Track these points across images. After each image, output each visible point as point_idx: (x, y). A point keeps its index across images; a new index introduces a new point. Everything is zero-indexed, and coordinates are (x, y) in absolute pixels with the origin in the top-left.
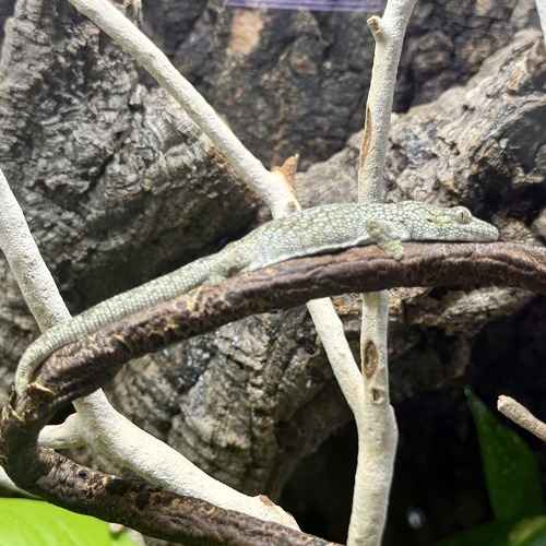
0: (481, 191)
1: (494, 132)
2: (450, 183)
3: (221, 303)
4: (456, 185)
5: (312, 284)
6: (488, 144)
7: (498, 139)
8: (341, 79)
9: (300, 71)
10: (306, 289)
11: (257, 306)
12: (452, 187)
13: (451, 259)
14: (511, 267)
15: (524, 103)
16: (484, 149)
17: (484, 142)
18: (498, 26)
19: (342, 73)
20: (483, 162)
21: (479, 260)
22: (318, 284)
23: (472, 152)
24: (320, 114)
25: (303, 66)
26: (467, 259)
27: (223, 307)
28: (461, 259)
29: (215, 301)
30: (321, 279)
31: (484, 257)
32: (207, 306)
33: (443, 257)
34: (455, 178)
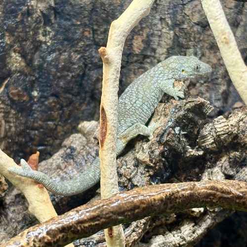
0: (167, 163)
1: (170, 124)
2: (147, 160)
3: (44, 238)
4: (151, 161)
5: (101, 218)
6: (168, 132)
7: (173, 128)
8: (46, 103)
9: (16, 98)
10: (97, 222)
11: (67, 238)
12: (149, 162)
13: (183, 192)
14: (218, 193)
15: (187, 103)
16: (166, 135)
17: (165, 131)
18: (148, 60)
19: (46, 98)
20: (166, 144)
21: (199, 191)
22: (104, 218)
23: (158, 138)
24: (33, 129)
25: (18, 95)
26: (192, 192)
27: (46, 240)
28: (189, 192)
29: (40, 236)
30: (106, 214)
31: (202, 189)
32: (34, 241)
33: (178, 192)
34: (150, 156)
